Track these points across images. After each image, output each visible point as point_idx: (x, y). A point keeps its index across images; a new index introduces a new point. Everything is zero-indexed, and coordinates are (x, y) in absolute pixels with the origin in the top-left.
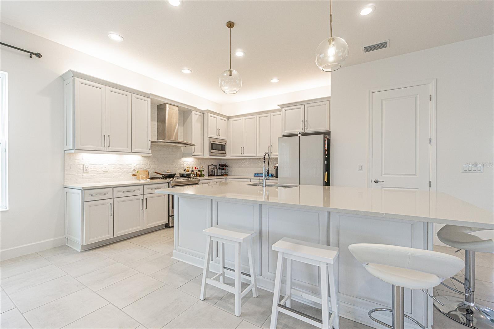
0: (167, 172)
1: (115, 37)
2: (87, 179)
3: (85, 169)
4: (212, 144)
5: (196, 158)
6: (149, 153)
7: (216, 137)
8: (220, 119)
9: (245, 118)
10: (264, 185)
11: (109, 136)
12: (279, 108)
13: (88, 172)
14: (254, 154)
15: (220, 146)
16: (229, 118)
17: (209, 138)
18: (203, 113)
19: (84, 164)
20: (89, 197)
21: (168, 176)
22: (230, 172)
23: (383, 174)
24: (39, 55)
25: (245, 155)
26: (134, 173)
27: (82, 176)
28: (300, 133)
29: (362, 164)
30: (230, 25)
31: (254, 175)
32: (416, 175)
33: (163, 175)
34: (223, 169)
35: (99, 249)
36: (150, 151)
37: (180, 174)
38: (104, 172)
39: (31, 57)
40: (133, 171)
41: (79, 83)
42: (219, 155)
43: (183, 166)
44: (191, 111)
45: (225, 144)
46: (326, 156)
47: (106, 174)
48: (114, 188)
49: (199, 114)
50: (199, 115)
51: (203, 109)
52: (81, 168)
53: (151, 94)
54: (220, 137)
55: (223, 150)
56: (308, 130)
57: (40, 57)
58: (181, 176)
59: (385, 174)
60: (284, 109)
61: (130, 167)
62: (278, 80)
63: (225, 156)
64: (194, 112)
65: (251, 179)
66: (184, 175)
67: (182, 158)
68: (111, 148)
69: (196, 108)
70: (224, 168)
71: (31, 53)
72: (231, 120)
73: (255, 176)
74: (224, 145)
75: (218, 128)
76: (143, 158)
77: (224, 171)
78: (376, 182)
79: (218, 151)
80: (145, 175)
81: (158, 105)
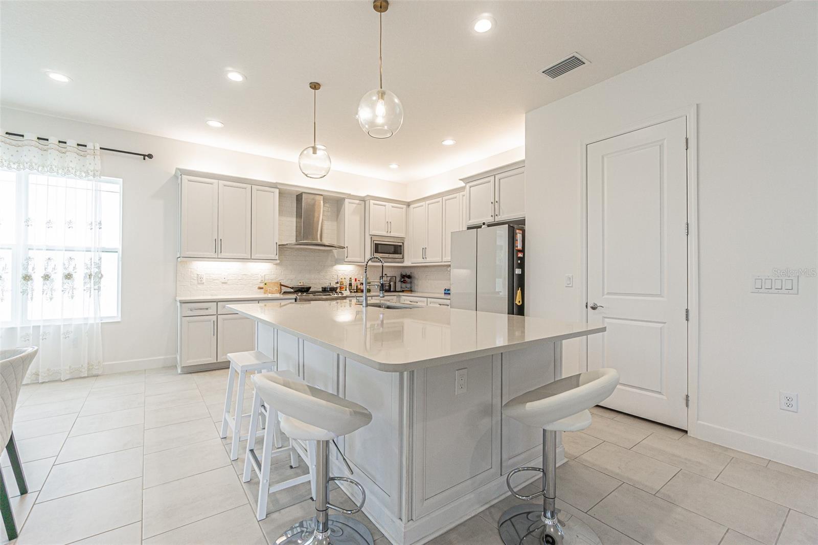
0: (300, 284)
1: (215, 124)
2: (202, 292)
3: (200, 280)
4: (377, 245)
5: (359, 266)
6: (276, 260)
7: (384, 233)
8: (393, 207)
9: (428, 202)
10: (364, 305)
11: (221, 240)
12: (462, 184)
13: (203, 283)
14: (438, 259)
15: (393, 247)
16: (408, 204)
17: (372, 236)
18: (363, 200)
19: (199, 274)
20: (188, 312)
21: (299, 290)
22: (416, 287)
23: (606, 293)
24: (150, 156)
25: (428, 260)
26: (262, 285)
27: (196, 288)
28: (484, 224)
29: (571, 275)
30: (315, 86)
31: (443, 292)
32: (662, 297)
33: (292, 288)
34: (404, 282)
35: (197, 374)
36: (277, 257)
37: (322, 288)
38: (223, 283)
39: (144, 159)
40: (260, 282)
41: (187, 181)
42: (390, 260)
43: (336, 277)
44: (344, 199)
45: (401, 244)
46: (519, 261)
47: (225, 286)
48: (219, 303)
49: (357, 202)
50: (358, 204)
51: (362, 194)
52: (195, 278)
53: (276, 183)
54: (392, 234)
55: (398, 254)
56: (499, 217)
57: (151, 158)
58: (323, 291)
59: (609, 294)
60: (468, 186)
61: (256, 278)
62: (455, 142)
63: (402, 262)
64: (348, 200)
65: (427, 298)
66: (326, 290)
67: (335, 265)
68: (223, 255)
69: (350, 195)
70: (405, 280)
71: (144, 156)
72: (412, 206)
73: (445, 293)
74: (401, 246)
75: (387, 221)
76: (275, 265)
77: (408, 286)
78: (594, 308)
79: (388, 255)
80: (277, 288)
81: (297, 196)
